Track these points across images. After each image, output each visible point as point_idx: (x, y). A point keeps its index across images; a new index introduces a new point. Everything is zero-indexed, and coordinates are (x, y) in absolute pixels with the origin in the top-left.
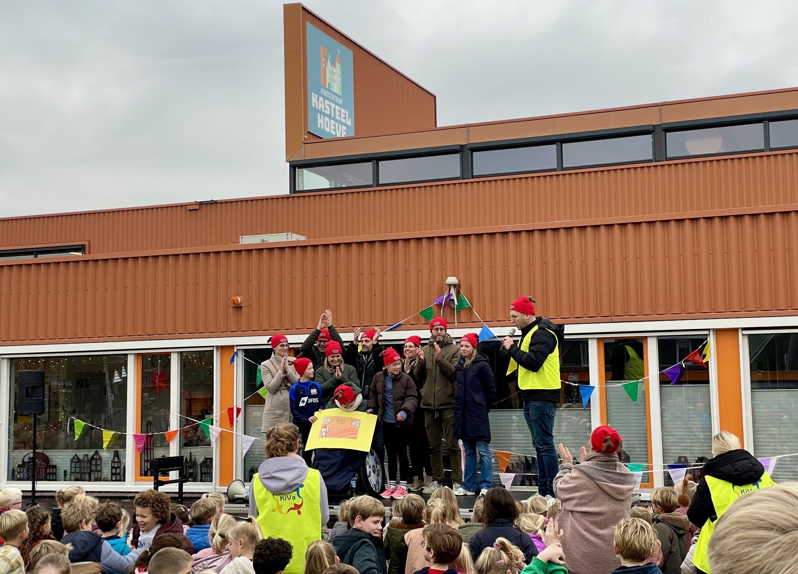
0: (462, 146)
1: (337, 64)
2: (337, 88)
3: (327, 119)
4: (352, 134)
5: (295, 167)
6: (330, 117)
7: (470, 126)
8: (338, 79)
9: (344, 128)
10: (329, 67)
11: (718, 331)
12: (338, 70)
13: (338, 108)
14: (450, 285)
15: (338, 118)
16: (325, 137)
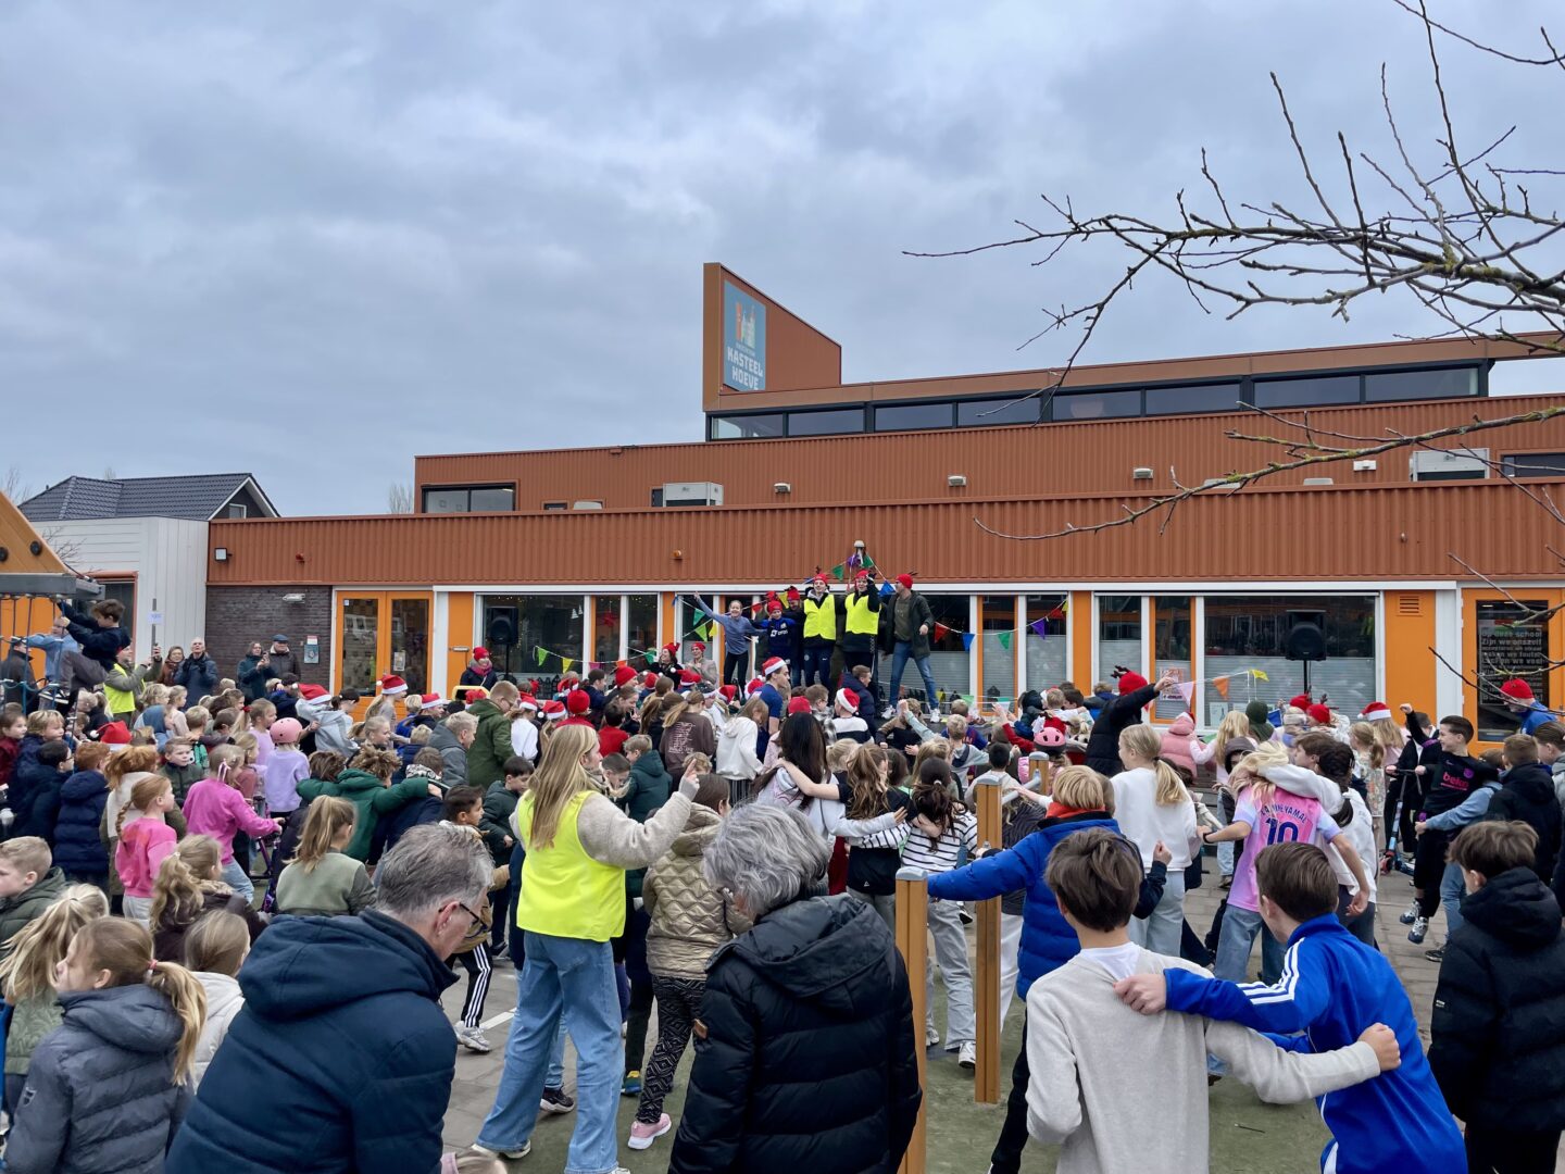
0: (866, 403)
1: (752, 320)
2: (750, 342)
3: (741, 371)
4: (763, 388)
5: (711, 417)
6: (744, 370)
7: (873, 384)
8: (752, 333)
9: (756, 379)
10: (744, 322)
11: (1076, 593)
12: (752, 325)
13: (751, 360)
14: (857, 548)
15: (751, 370)
16: (741, 390)
